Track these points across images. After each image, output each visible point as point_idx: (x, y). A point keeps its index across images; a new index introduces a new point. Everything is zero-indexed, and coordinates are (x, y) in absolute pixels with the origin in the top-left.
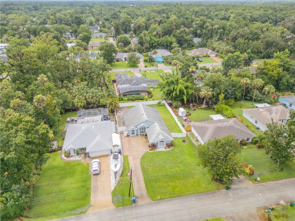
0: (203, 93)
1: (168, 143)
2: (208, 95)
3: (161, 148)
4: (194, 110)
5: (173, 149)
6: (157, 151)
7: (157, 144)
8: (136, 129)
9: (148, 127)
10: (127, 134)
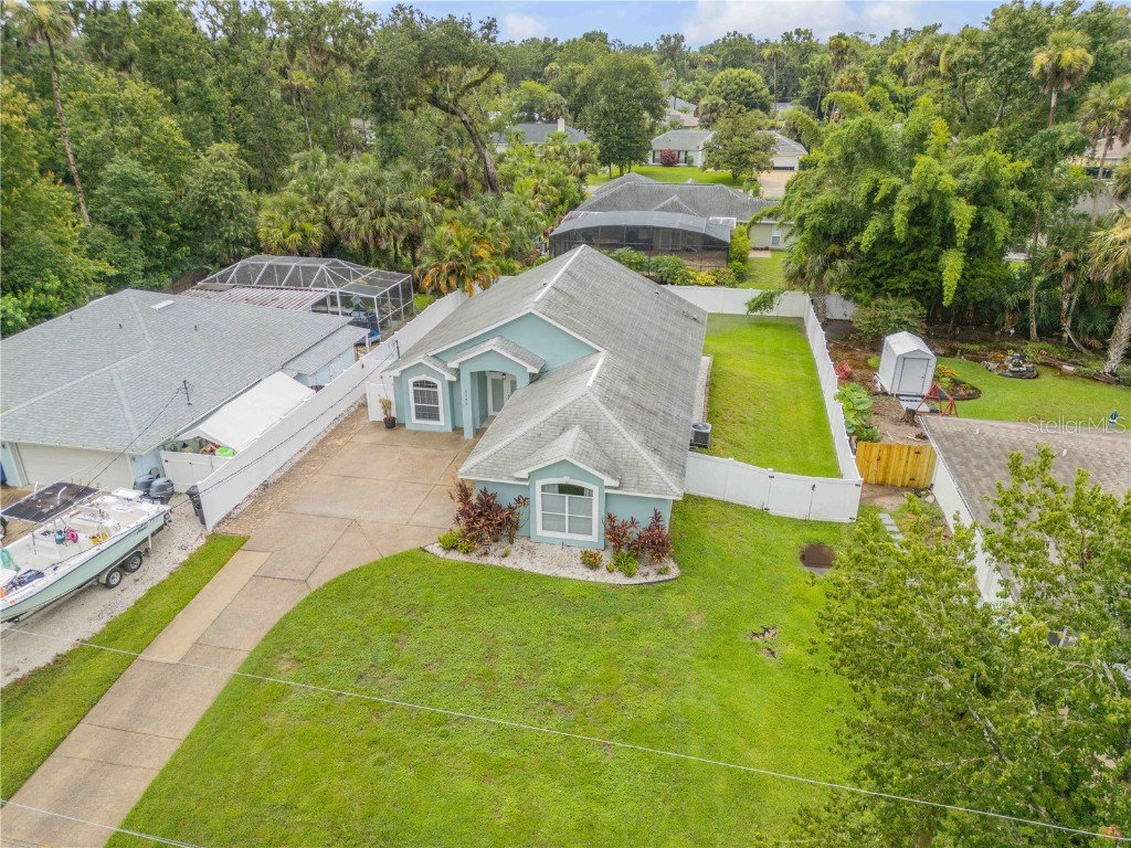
1: (622, 514)
3: (553, 553)
6: (508, 563)
7: (523, 501)
8: (441, 378)
9: (534, 378)
10: (386, 405)
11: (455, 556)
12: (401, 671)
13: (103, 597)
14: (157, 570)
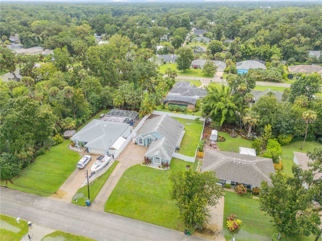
0: (246, 118)
1: (163, 162)
2: (252, 122)
3: (155, 165)
4: (233, 137)
5: (166, 171)
6: (150, 166)
7: (152, 159)
8: (143, 139)
9: (155, 140)
10: (135, 141)
11: (144, 165)
12: (138, 178)
13: (105, 168)
14: (110, 165)
